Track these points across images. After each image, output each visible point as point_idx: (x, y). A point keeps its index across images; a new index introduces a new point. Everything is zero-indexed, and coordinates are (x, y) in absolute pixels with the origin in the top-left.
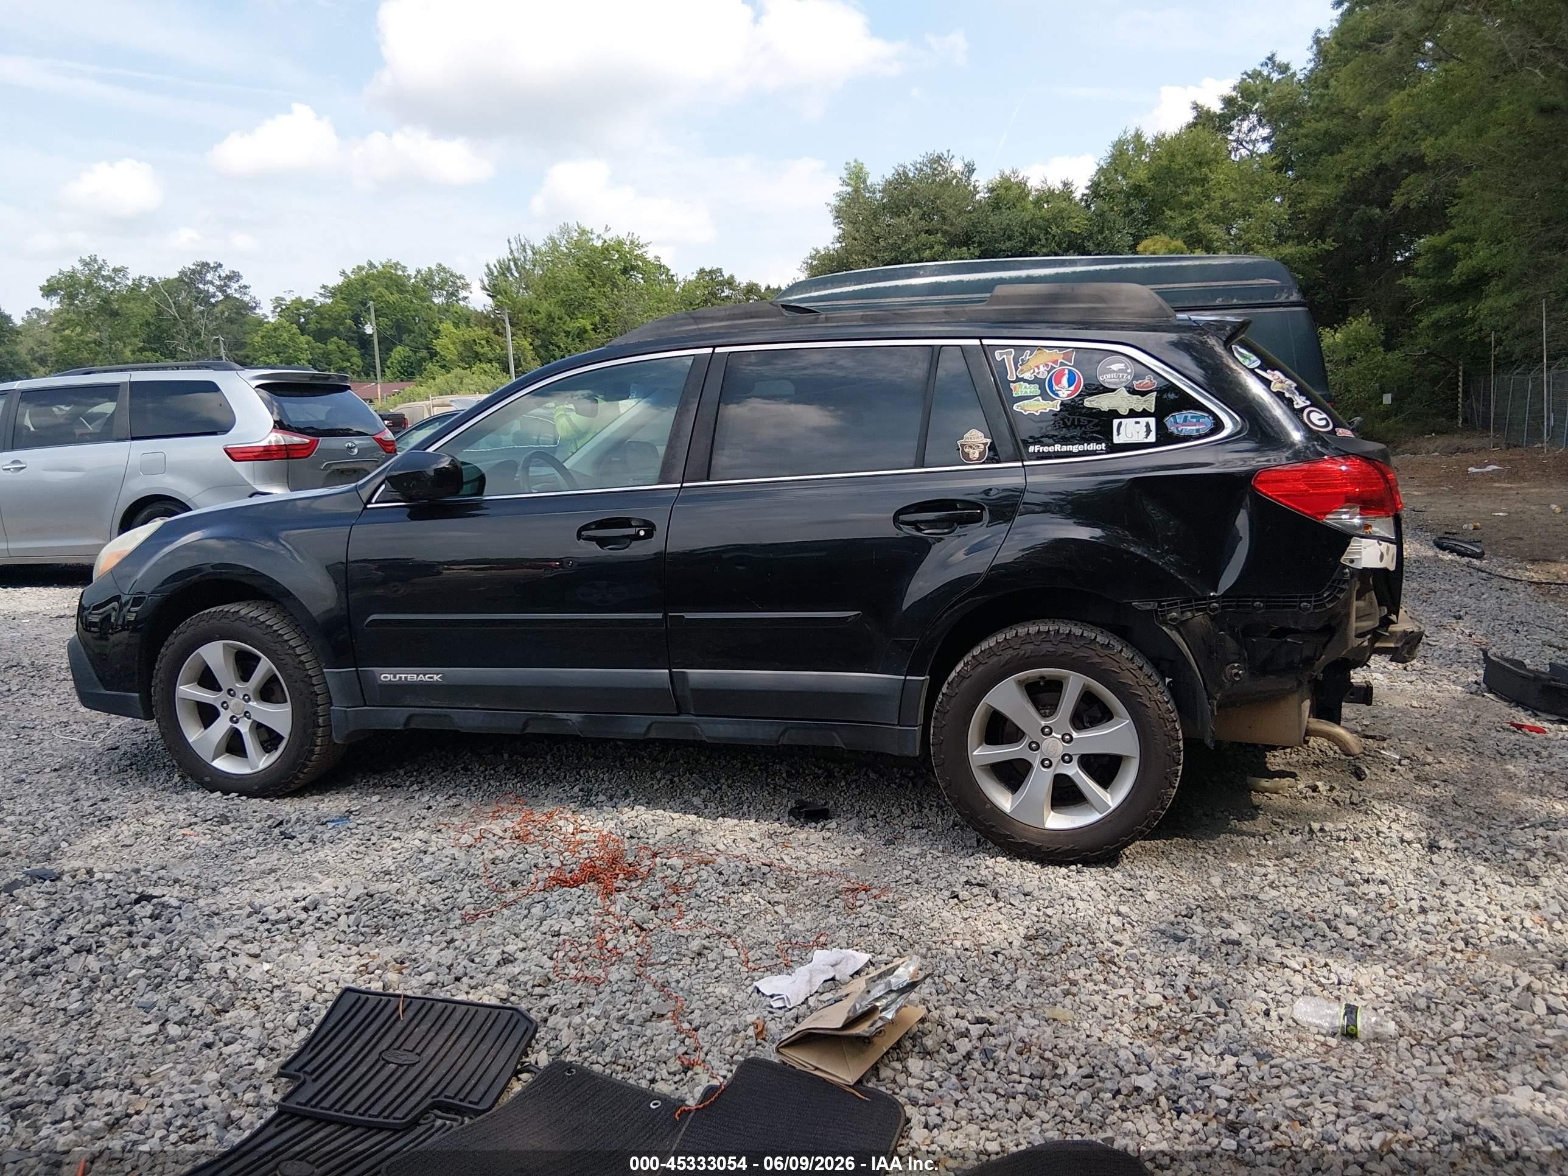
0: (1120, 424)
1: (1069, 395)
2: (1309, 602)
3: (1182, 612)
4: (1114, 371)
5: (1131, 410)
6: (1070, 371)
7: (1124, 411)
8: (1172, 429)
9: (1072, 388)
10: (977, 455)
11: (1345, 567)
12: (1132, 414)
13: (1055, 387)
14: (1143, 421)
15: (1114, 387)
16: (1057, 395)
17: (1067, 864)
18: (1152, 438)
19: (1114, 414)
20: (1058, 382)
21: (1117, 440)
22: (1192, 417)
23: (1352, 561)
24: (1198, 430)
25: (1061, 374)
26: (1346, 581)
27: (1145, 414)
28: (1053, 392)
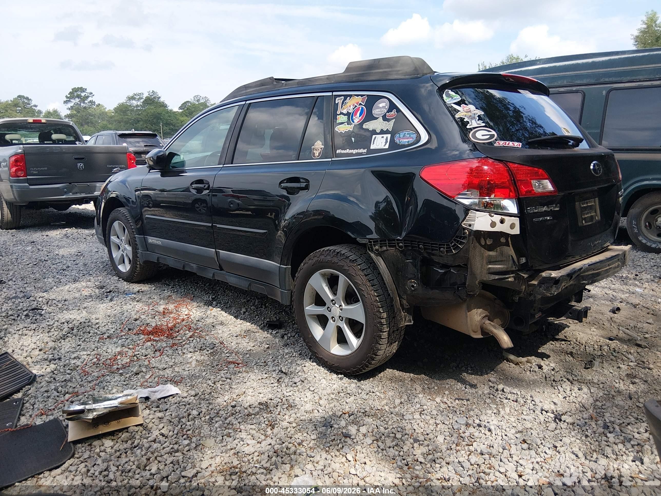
0: (376, 137)
1: (358, 122)
2: (444, 248)
3: (381, 247)
4: (380, 108)
5: (382, 130)
6: (362, 107)
7: (378, 131)
8: (397, 141)
9: (360, 118)
10: (317, 155)
11: (464, 229)
12: (382, 132)
13: (354, 118)
14: (385, 136)
15: (378, 117)
16: (353, 122)
17: (337, 374)
18: (387, 147)
19: (374, 132)
20: (356, 115)
21: (372, 147)
22: (408, 134)
23: (470, 225)
24: (408, 141)
25: (358, 110)
26: (464, 238)
27: (387, 132)
28: (352, 120)
